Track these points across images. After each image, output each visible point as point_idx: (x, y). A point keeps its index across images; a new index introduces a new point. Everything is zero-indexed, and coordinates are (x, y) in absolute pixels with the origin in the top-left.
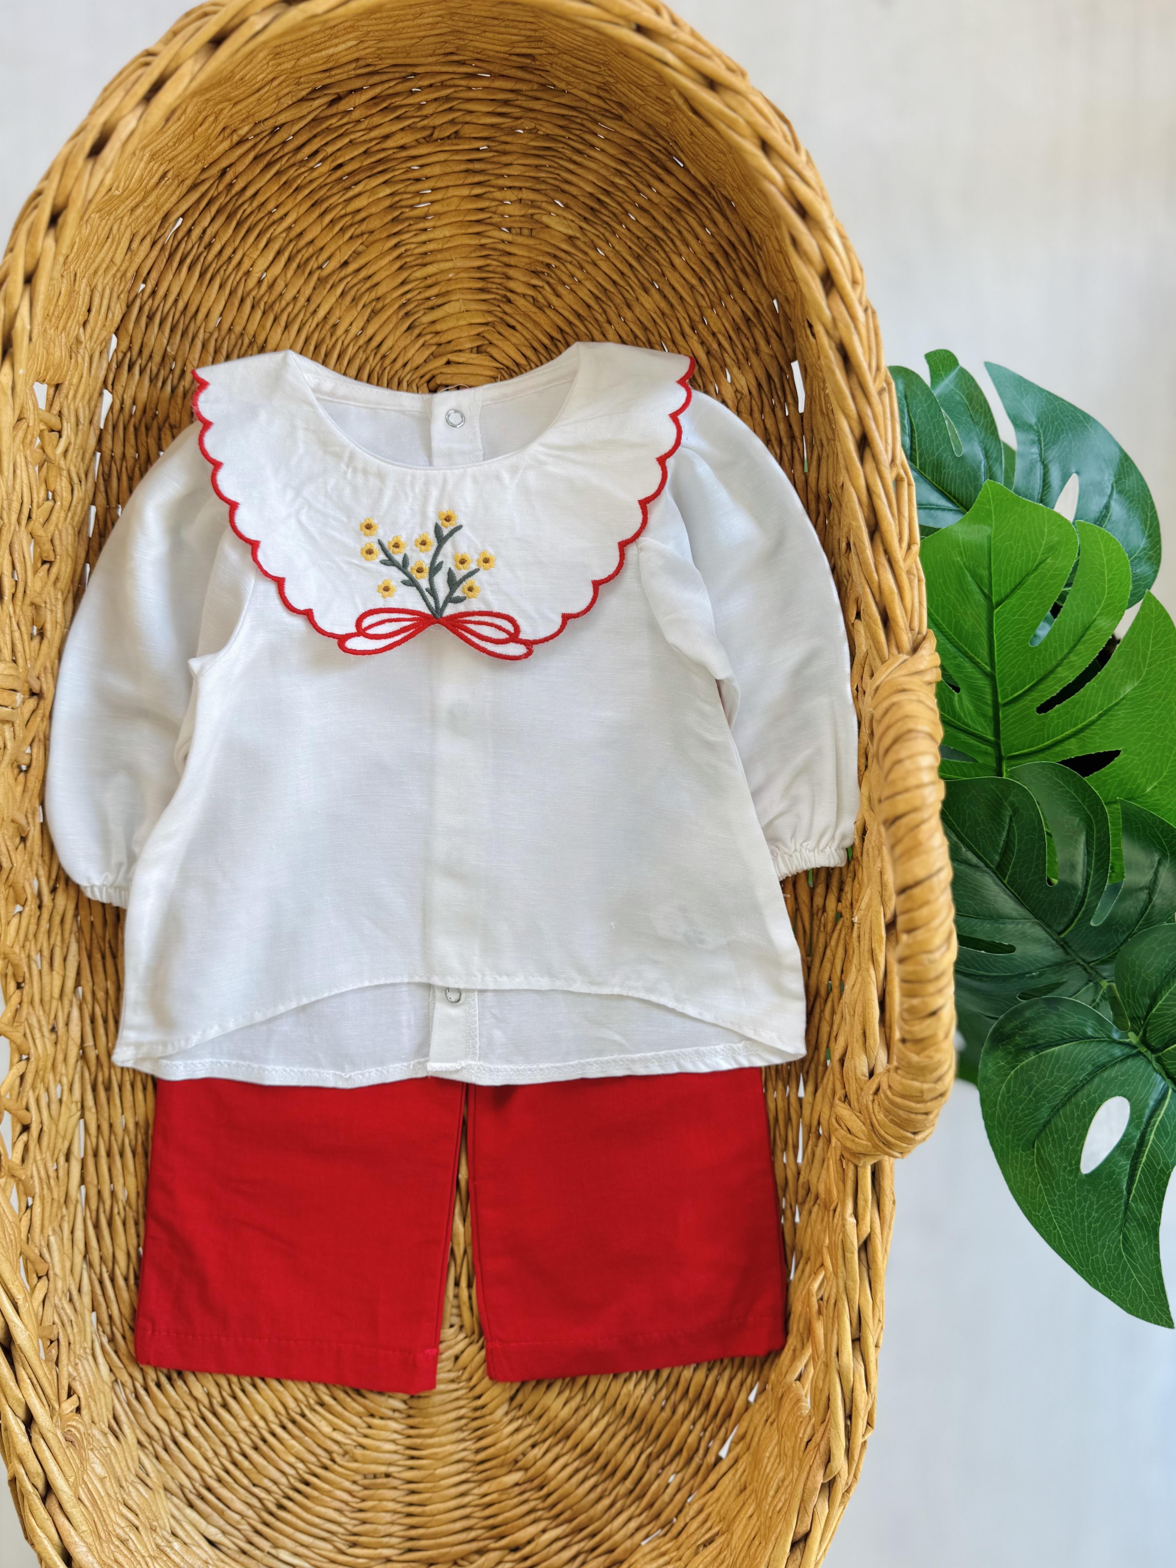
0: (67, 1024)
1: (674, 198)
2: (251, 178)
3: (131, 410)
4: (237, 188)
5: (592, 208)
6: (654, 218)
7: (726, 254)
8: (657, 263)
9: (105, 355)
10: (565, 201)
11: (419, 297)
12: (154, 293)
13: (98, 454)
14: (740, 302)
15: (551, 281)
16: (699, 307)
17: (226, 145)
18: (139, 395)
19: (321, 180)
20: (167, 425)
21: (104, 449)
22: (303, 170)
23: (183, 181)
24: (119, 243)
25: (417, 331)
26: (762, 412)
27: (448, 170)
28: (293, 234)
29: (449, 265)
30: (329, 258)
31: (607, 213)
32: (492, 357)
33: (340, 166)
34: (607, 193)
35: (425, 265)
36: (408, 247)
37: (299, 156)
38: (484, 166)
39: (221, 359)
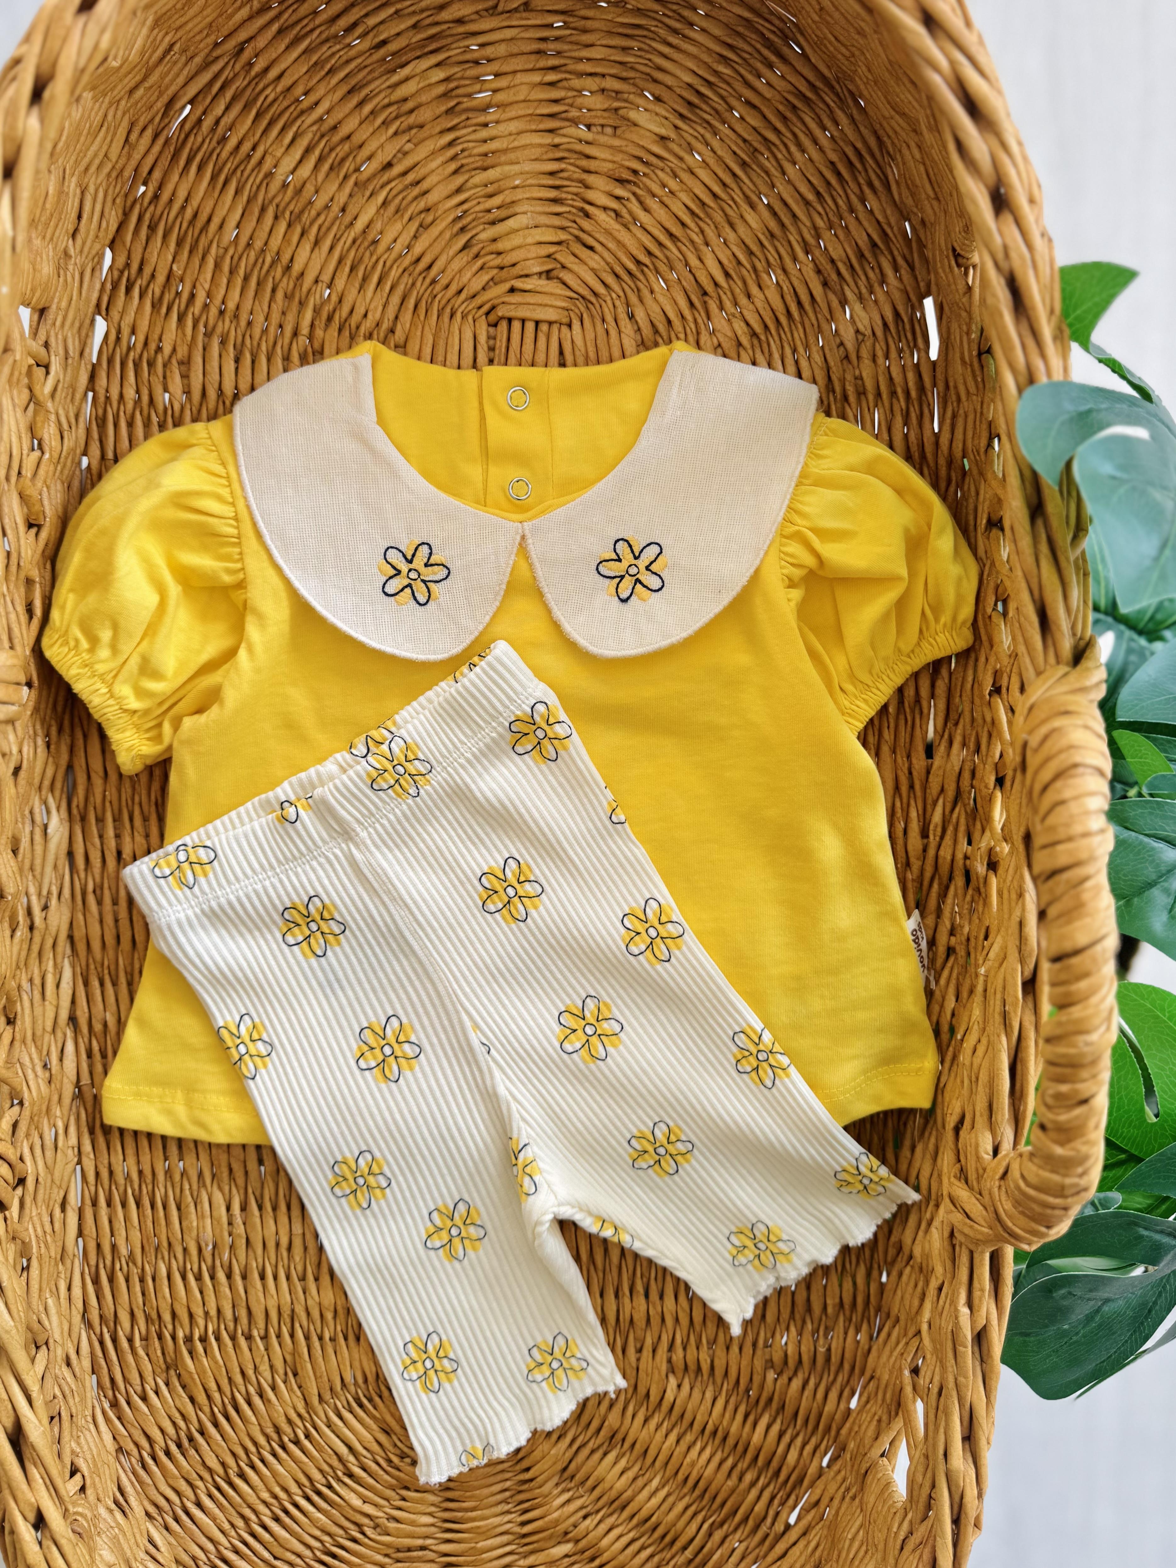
0: (61, 1060)
1: (789, 92)
2: (274, 56)
3: (129, 341)
4: (258, 68)
5: (690, 103)
6: (764, 117)
7: (851, 164)
9: (97, 273)
10: (657, 93)
11: (477, 209)
12: (156, 197)
13: (90, 396)
14: (866, 224)
15: (639, 192)
16: (815, 228)
17: (244, 13)
18: (138, 322)
19: (359, 60)
20: (174, 362)
21: (98, 388)
22: (338, 47)
23: (192, 58)
24: (115, 134)
25: (475, 250)
26: (887, 357)
27: (515, 50)
28: (326, 126)
29: (516, 168)
30: (369, 158)
31: (708, 109)
32: (565, 284)
33: (384, 43)
34: (709, 84)
35: (485, 169)
36: (465, 145)
37: (333, 30)
38: (559, 46)
39: (239, 281)
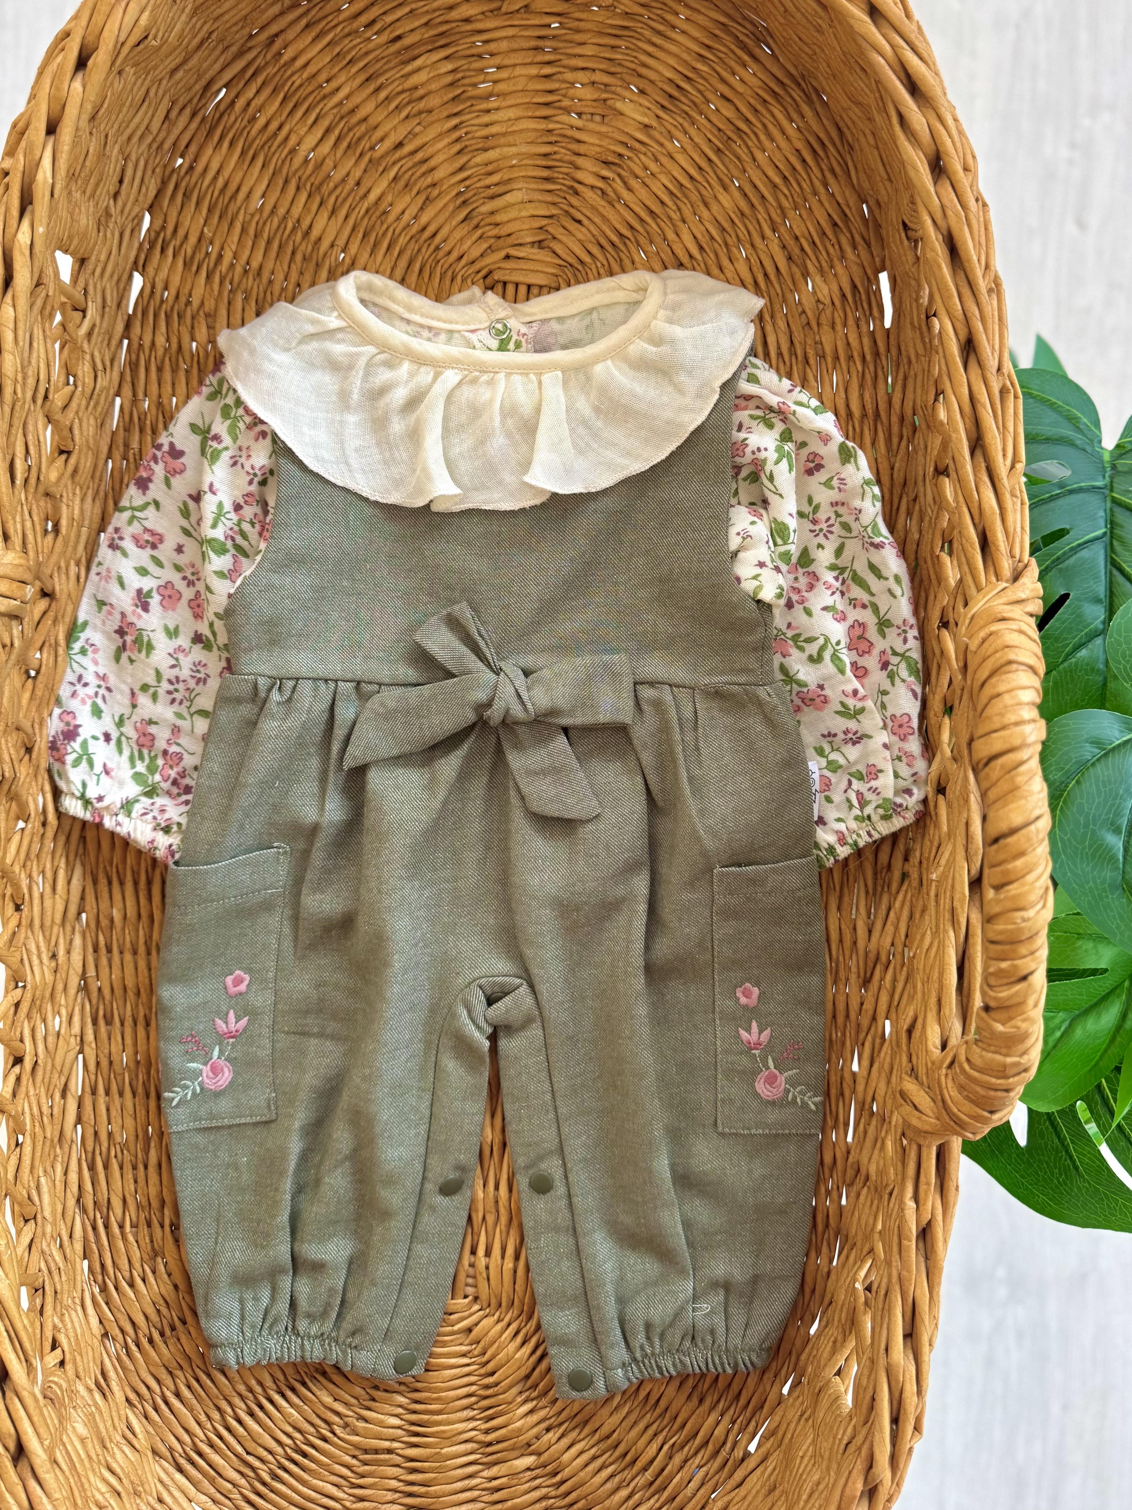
0: (69, 952)
1: (760, 88)
2: (302, 46)
3: (162, 296)
4: (286, 57)
5: (669, 95)
6: (738, 109)
7: (814, 151)
8: (739, 158)
9: (136, 233)
10: (641, 86)
11: (478, 185)
12: (191, 168)
13: (126, 342)
14: (826, 204)
15: (623, 173)
16: (782, 208)
17: (275, 8)
18: (171, 278)
19: (377, 52)
20: (201, 313)
21: (132, 336)
22: (358, 40)
23: (228, 47)
24: (156, 110)
25: (475, 221)
26: (845, 325)
27: (516, 47)
28: (345, 109)
29: (514, 150)
30: (383, 139)
31: (686, 101)
32: (554, 253)
33: (399, 38)
34: (688, 79)
35: (485, 150)
36: (470, 129)
37: (355, 25)
38: (554, 44)
39: (262, 244)
